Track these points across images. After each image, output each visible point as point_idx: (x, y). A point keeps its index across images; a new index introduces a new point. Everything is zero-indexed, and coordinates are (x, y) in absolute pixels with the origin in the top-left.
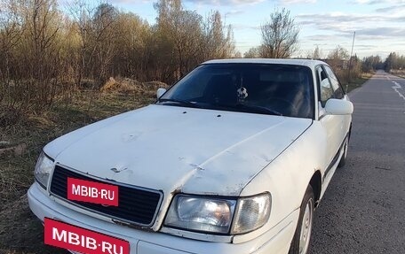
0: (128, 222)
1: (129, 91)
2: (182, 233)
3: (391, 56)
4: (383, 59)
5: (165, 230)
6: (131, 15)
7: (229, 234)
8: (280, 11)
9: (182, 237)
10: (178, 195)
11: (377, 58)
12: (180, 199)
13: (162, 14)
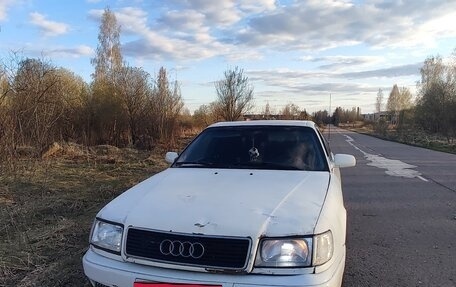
0: (222, 269)
1: (77, 157)
2: (272, 271)
3: (338, 110)
4: (331, 113)
5: (257, 271)
6: (62, 70)
7: (311, 266)
8: (233, 70)
9: (273, 275)
10: (263, 239)
11: (325, 112)
12: (266, 243)
13: (100, 70)
